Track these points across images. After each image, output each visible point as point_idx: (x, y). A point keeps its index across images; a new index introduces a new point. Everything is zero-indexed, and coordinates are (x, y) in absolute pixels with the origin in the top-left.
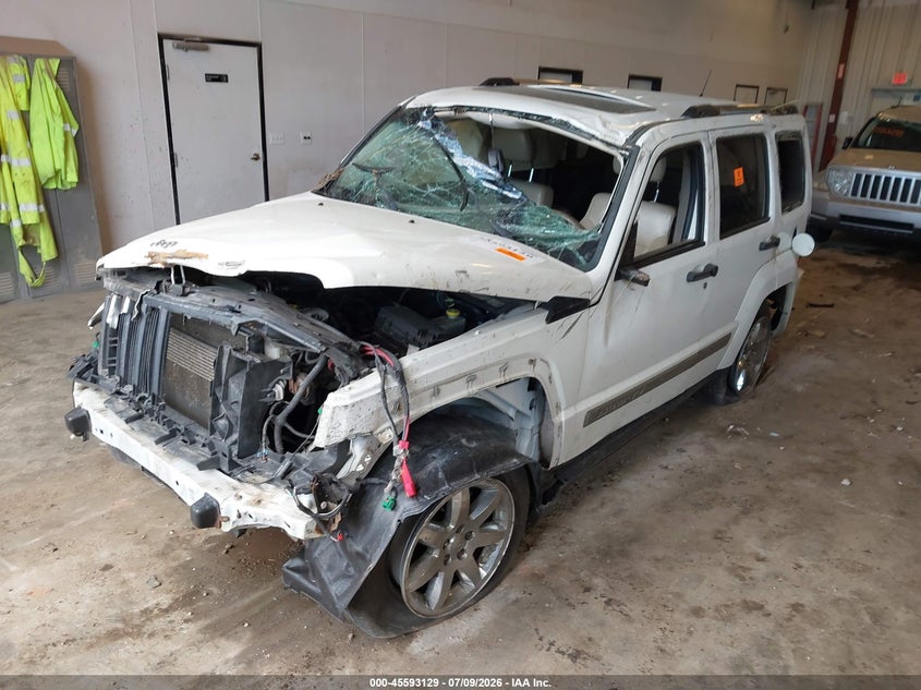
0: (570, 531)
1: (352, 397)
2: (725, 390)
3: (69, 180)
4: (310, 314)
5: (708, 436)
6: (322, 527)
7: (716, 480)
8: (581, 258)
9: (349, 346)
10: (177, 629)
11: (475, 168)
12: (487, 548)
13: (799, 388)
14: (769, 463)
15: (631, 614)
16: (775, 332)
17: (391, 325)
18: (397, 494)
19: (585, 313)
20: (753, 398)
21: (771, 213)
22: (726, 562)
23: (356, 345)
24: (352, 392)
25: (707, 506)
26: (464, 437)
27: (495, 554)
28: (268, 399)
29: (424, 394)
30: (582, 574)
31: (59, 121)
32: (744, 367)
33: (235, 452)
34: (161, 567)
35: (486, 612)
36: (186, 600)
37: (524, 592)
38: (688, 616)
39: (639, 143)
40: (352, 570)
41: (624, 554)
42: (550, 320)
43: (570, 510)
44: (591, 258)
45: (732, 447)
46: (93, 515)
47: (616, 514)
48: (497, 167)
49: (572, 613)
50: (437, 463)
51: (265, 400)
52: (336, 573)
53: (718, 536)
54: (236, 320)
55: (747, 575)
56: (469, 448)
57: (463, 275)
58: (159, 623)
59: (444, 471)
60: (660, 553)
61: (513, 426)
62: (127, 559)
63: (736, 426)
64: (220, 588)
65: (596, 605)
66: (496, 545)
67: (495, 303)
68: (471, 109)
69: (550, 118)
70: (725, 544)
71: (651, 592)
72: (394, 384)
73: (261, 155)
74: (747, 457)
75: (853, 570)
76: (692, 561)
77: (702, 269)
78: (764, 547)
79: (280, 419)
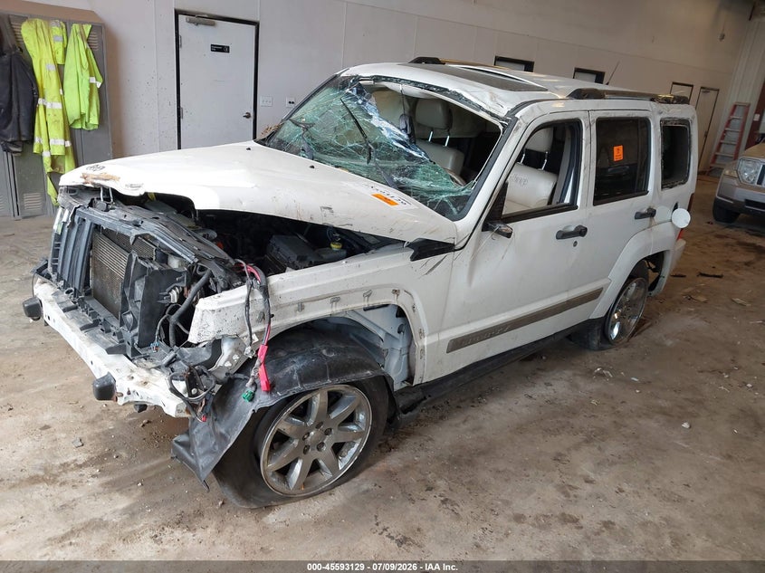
0: (431, 439)
1: (219, 303)
2: (599, 338)
3: (91, 122)
4: (202, 234)
5: (575, 375)
6: (190, 409)
7: (572, 412)
8: (454, 209)
9: (226, 262)
10: (84, 481)
11: (388, 130)
12: (347, 444)
13: (669, 343)
14: (623, 402)
15: (460, 513)
16: (653, 293)
17: (278, 250)
18: (256, 388)
19: (450, 256)
20: (626, 347)
21: (650, 188)
22: (557, 480)
23: (232, 262)
24: (220, 300)
25: (556, 432)
26: (325, 348)
27: (353, 450)
28: (165, 301)
29: (288, 308)
30: (430, 475)
31: (86, 74)
32: (619, 320)
33: (136, 342)
34: (87, 432)
35: (340, 496)
36: (99, 460)
37: (376, 485)
38: (510, 521)
39: (518, 115)
40: (217, 447)
41: (470, 463)
42: (414, 258)
43: (436, 423)
44: (461, 209)
45: (594, 386)
46: (48, 386)
47: (474, 430)
48: (406, 130)
49: (411, 506)
50: (295, 366)
51: (162, 302)
52: (205, 449)
53: (558, 458)
54: (135, 232)
55: (572, 493)
56: (327, 358)
57: (327, 211)
58: (72, 475)
59: (299, 374)
60: (501, 465)
61: (382, 345)
62: (63, 422)
63: (603, 369)
64: (128, 453)
65: (433, 502)
66: (354, 443)
67: (372, 240)
68: (387, 79)
69: (446, 90)
70: (561, 466)
71: (483, 498)
72: (259, 296)
73: (252, 114)
74: (605, 395)
75: (669, 500)
76: (528, 476)
77: (572, 229)
78: (595, 472)
79: (173, 319)
